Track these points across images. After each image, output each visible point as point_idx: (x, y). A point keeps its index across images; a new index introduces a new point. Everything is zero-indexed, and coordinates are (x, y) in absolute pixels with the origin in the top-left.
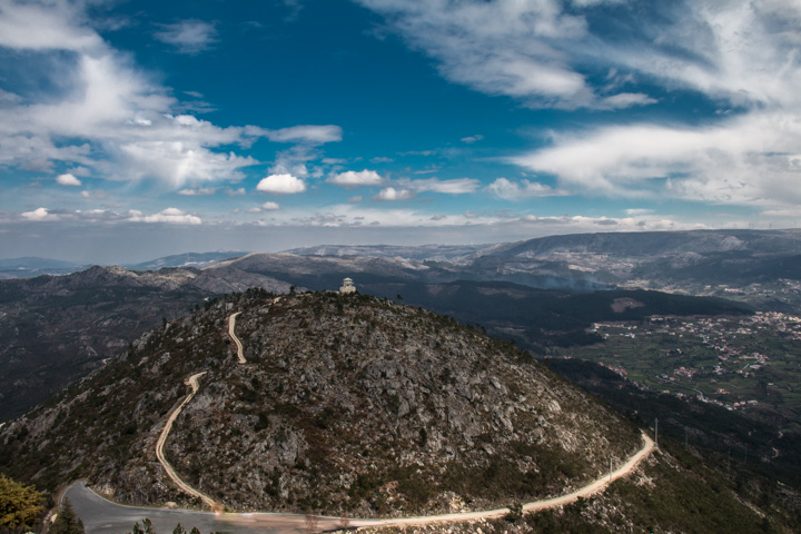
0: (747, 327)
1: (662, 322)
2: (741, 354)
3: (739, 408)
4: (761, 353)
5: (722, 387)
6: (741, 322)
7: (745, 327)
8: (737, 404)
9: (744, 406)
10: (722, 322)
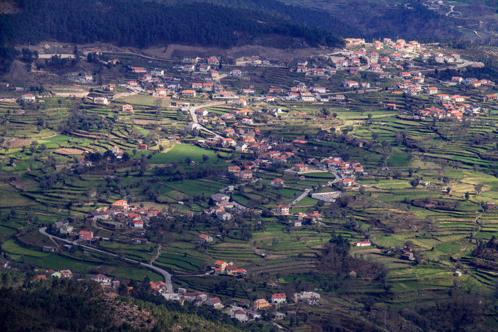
0: (317, 81)
1: (72, 65)
2: (293, 160)
3: (267, 315)
4: (345, 158)
5: (226, 256)
6: (304, 68)
7: (312, 82)
8: (262, 303)
9: (283, 309)
10: (250, 68)
